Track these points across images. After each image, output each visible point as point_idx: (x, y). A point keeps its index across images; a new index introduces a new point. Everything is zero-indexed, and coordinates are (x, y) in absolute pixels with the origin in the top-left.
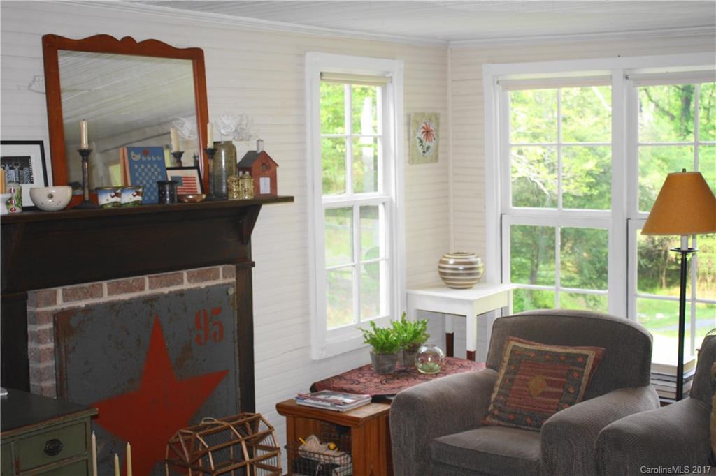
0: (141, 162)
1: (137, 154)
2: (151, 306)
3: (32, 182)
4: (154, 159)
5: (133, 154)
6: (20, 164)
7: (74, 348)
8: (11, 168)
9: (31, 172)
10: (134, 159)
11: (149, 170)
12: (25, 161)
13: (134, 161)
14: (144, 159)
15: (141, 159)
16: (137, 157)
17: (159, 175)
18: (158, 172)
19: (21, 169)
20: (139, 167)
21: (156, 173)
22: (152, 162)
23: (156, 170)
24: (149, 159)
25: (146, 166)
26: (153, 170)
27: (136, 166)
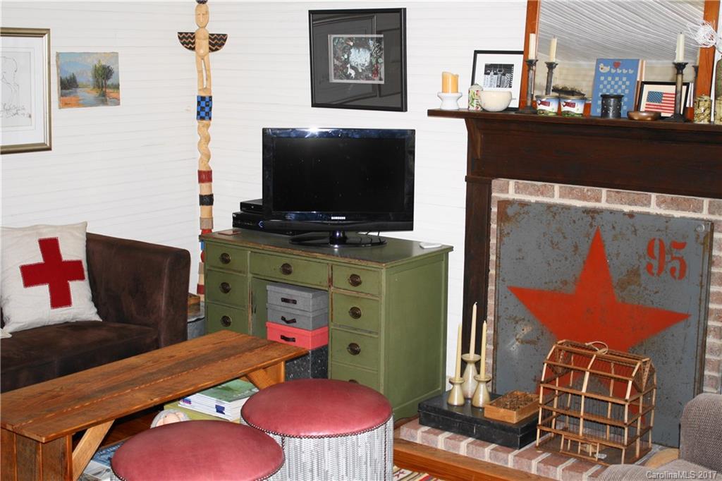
0: (609, 73)
1: (607, 66)
2: (593, 218)
3: (511, 87)
4: (625, 71)
5: (601, 66)
6: (503, 71)
7: (508, 234)
8: (495, 74)
9: (511, 79)
10: (602, 71)
11: (616, 83)
12: (508, 68)
13: (601, 73)
14: (613, 71)
15: (610, 70)
16: (606, 69)
17: (626, 88)
18: (626, 86)
19: (504, 75)
20: (606, 79)
21: (623, 87)
22: (621, 76)
23: (624, 83)
24: (619, 71)
25: (613, 79)
26: (620, 83)
27: (602, 78)
